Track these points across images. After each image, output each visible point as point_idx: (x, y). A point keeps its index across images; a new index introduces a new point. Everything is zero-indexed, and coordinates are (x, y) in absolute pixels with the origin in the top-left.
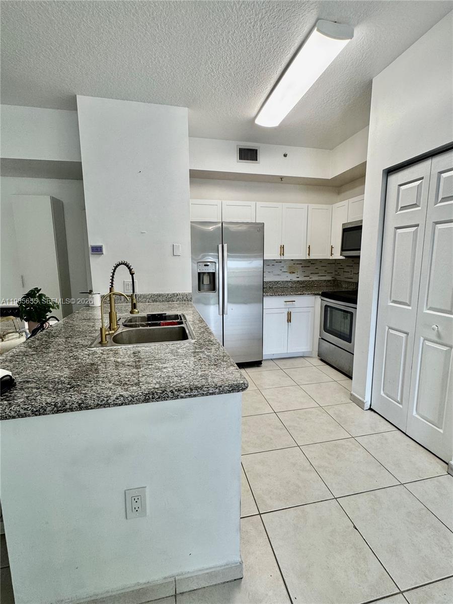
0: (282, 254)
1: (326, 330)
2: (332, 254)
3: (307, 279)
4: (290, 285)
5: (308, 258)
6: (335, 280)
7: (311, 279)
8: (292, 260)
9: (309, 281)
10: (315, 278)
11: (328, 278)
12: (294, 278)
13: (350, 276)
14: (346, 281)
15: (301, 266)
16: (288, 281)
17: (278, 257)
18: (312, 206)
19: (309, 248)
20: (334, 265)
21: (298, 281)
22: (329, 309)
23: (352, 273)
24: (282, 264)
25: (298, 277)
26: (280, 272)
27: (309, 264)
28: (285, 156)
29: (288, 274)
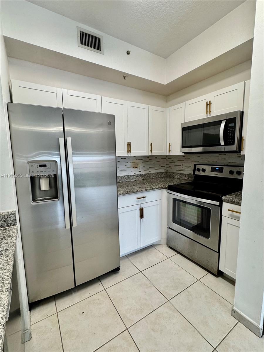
0: (129, 151)
1: (174, 221)
2: (169, 151)
3: (147, 172)
4: (134, 178)
5: (150, 154)
6: (167, 172)
7: (150, 173)
8: (135, 156)
9: (149, 174)
10: (153, 171)
11: (162, 170)
12: (137, 172)
13: (181, 168)
14: (178, 173)
15: (142, 161)
16: (132, 175)
17: (126, 154)
18: (152, 107)
19: (151, 145)
20: (165, 160)
21: (140, 175)
22: (176, 201)
23: (184, 166)
24: (126, 160)
25: (140, 171)
26: (125, 168)
27: (148, 160)
28: (128, 53)
29: (132, 169)
